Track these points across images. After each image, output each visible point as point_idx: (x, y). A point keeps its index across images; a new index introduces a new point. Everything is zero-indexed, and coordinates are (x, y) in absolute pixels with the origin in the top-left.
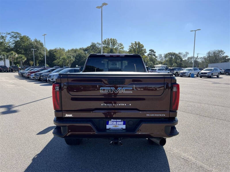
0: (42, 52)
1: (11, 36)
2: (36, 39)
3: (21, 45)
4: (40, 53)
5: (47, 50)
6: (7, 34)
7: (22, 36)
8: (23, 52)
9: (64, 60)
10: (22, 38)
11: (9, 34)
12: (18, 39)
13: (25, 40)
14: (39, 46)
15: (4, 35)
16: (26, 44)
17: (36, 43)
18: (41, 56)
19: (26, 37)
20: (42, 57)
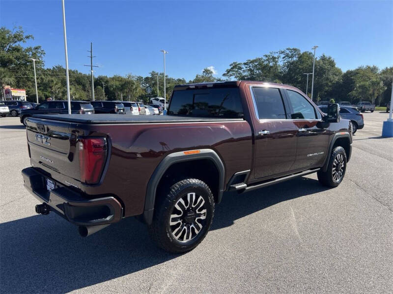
0: (331, 77)
1: (284, 56)
2: (324, 56)
3: (298, 68)
4: (327, 79)
5: (340, 73)
6: (280, 53)
7: (301, 53)
8: (300, 79)
9: (362, 88)
10: (301, 57)
11: (282, 52)
12: (295, 59)
13: (305, 59)
14: (326, 67)
15: (276, 56)
16: (305, 65)
17: (322, 63)
18: (327, 84)
19: (308, 53)
20: (330, 86)
